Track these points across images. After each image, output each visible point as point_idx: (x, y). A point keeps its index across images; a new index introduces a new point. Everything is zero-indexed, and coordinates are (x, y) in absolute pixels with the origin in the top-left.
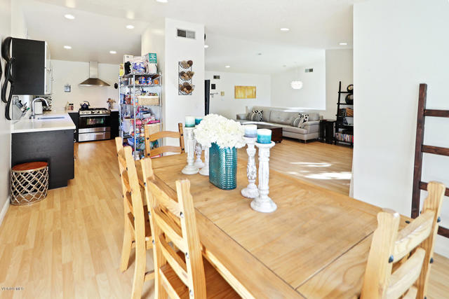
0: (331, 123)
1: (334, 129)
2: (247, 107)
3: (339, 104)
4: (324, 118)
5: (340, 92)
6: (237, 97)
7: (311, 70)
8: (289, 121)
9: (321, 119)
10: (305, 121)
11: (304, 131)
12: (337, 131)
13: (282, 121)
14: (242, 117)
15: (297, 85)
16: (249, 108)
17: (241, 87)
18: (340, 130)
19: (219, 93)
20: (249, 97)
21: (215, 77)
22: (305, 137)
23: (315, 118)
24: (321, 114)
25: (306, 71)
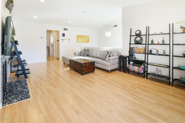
0: (125, 58)
1: (128, 62)
2: (81, 47)
3: (130, 44)
4: (122, 55)
5: (131, 36)
6: (78, 41)
7: (116, 26)
8: (101, 57)
9: (119, 55)
10: (110, 56)
11: (109, 64)
12: (129, 63)
13: (98, 56)
14: (77, 54)
15: (108, 34)
16: (82, 48)
17: (80, 36)
18: (131, 63)
19: (68, 39)
20: (85, 42)
21: (65, 29)
22: (109, 69)
23: (116, 54)
24: (119, 52)
25: (114, 26)
